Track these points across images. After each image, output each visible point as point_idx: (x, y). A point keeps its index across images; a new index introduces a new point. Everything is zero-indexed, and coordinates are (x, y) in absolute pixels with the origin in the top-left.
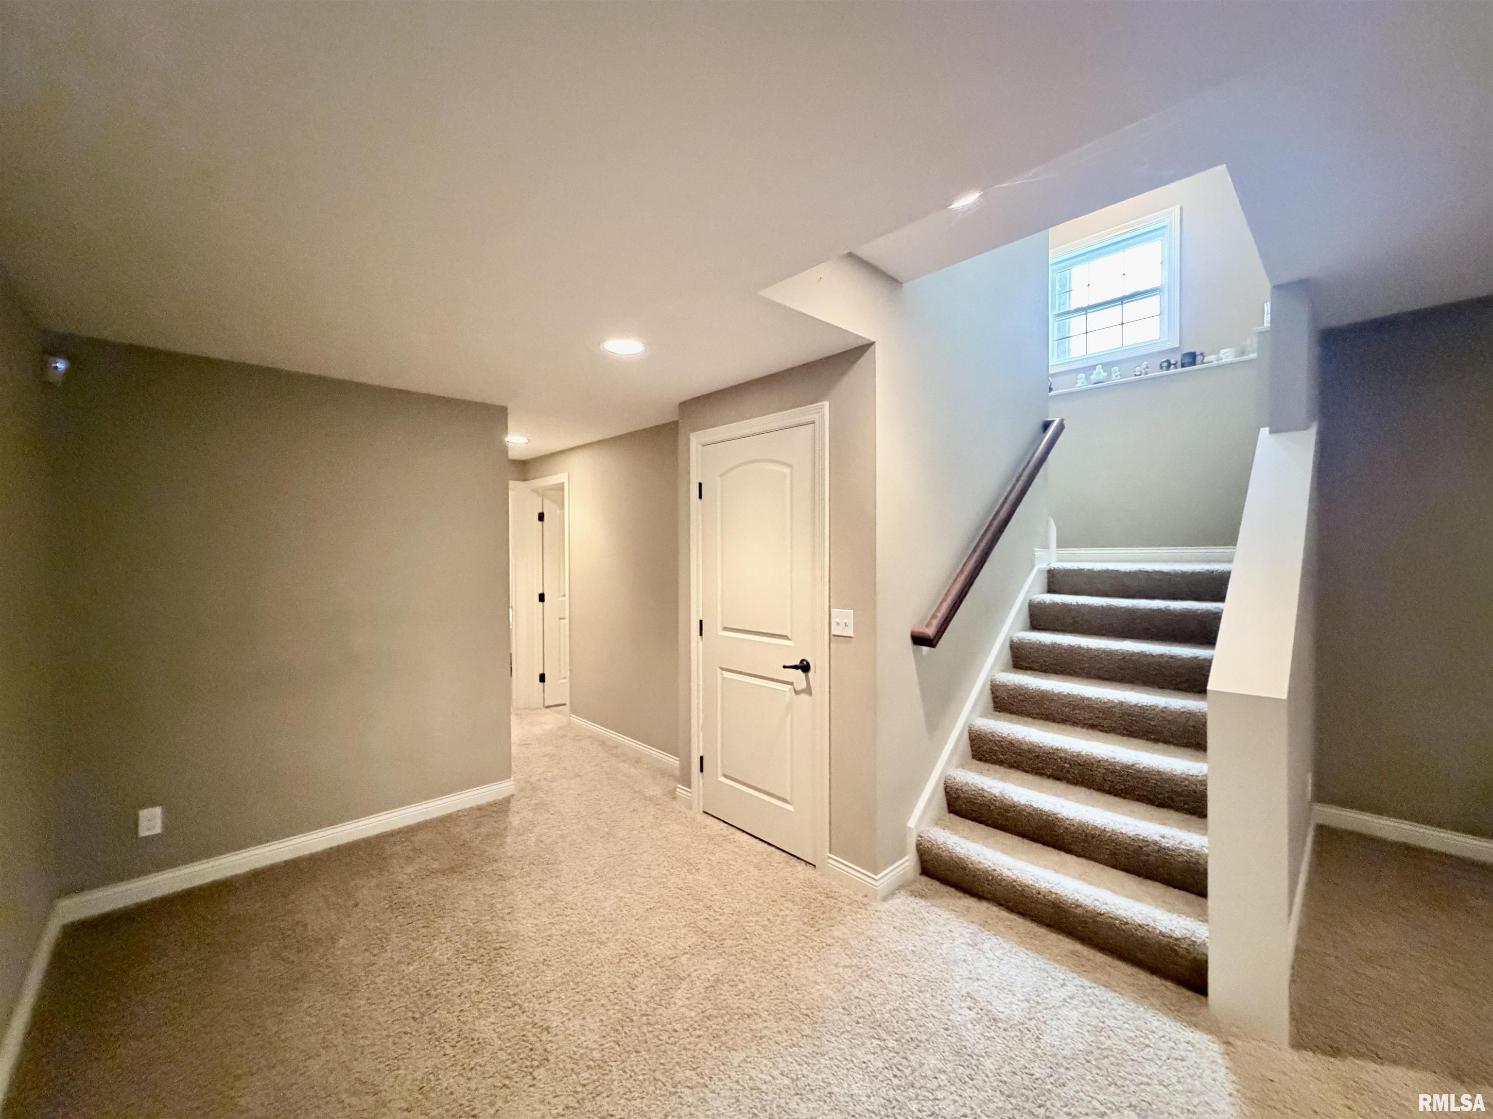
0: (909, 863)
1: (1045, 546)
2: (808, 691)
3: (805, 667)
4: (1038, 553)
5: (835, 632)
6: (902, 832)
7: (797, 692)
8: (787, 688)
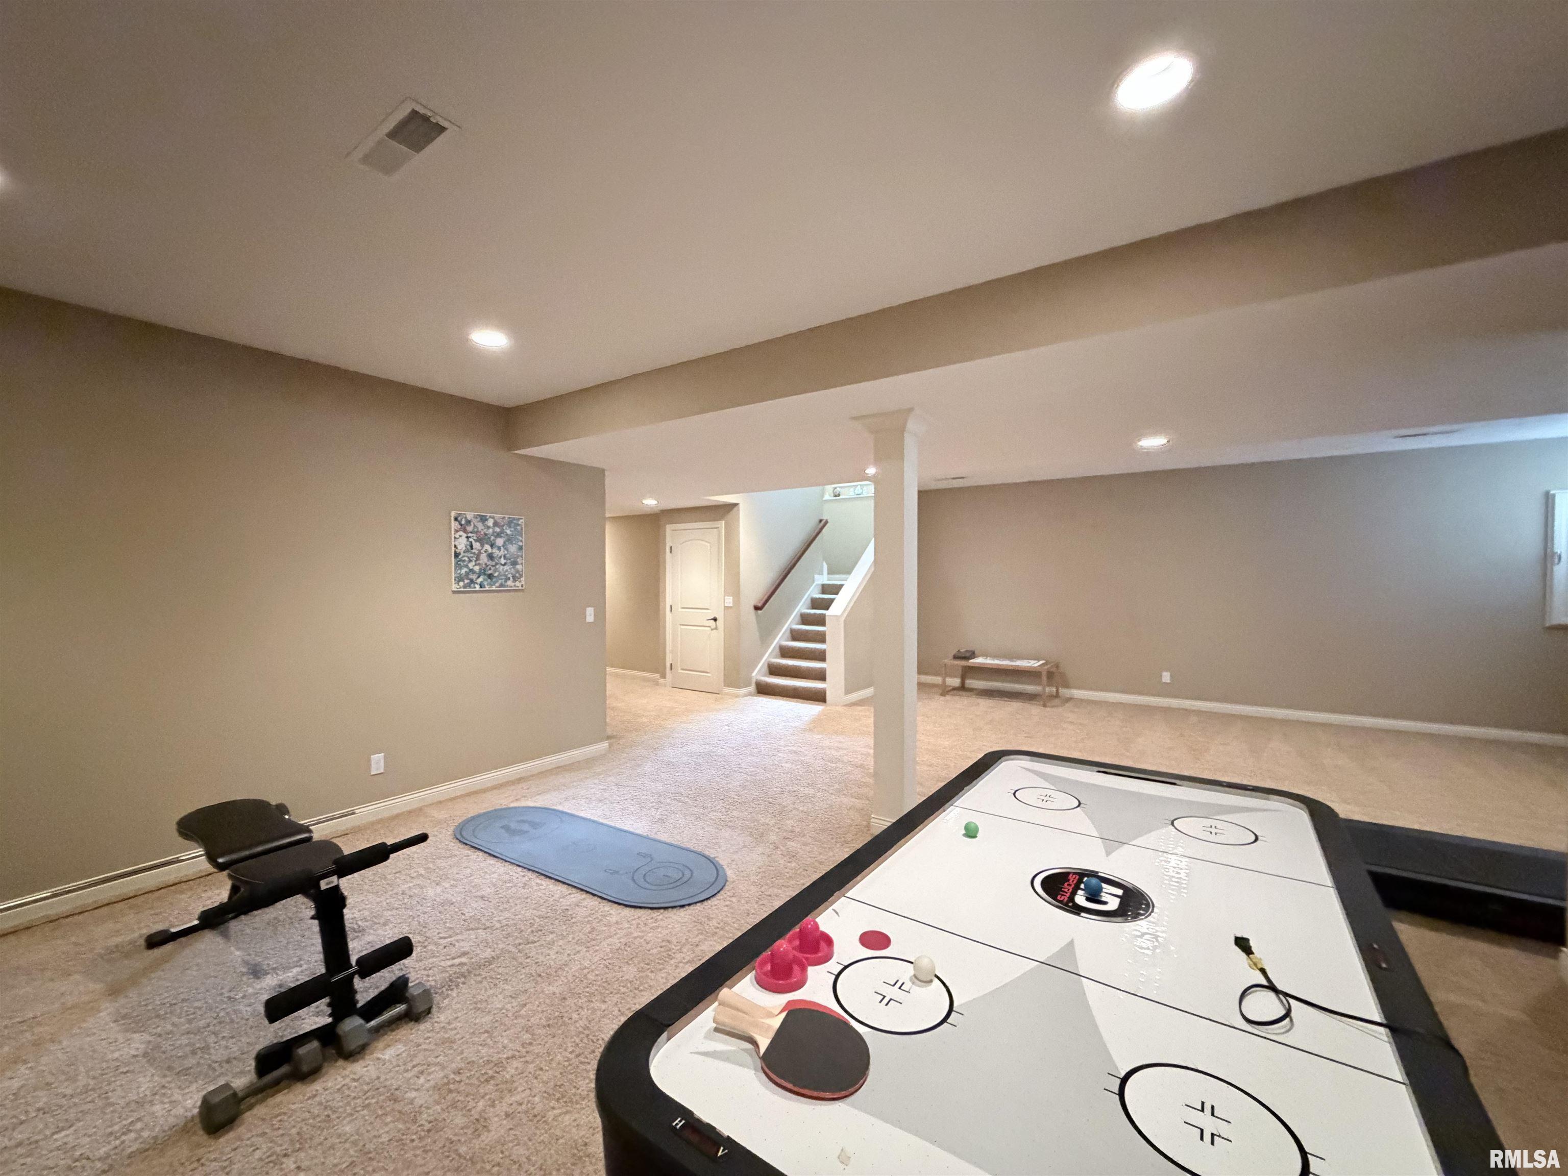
0: (752, 688)
1: (821, 573)
2: (716, 628)
3: (715, 620)
4: (817, 577)
5: (726, 605)
6: (751, 678)
7: (712, 630)
8: (709, 629)
